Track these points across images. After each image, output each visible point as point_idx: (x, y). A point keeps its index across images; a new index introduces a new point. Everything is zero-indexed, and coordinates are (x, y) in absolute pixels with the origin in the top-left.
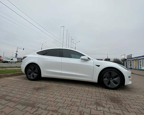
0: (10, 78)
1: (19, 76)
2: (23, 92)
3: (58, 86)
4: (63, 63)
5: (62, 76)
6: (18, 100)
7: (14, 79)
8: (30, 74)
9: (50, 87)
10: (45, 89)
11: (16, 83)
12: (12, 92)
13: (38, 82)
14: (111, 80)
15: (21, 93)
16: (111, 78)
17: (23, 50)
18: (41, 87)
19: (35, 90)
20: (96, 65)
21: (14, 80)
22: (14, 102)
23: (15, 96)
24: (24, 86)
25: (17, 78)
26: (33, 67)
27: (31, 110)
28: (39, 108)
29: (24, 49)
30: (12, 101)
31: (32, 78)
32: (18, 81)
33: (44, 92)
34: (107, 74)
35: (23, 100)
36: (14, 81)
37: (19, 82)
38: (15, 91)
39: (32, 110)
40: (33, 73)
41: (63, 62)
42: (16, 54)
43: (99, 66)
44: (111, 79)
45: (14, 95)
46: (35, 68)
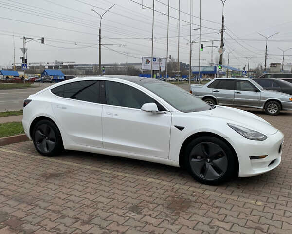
0: (4, 150)
1: (23, 143)
2: (22, 181)
3: (93, 172)
4: (106, 118)
5: (104, 149)
6: (12, 193)
7: (11, 151)
8: (41, 141)
9: (76, 172)
10: (63, 176)
11: (13, 163)
12: (5, 180)
13: (56, 161)
14: (209, 162)
15: (18, 183)
16: (210, 158)
17: (43, 42)
18: (59, 172)
19: (44, 177)
20: (175, 126)
21: (11, 154)
22: (4, 196)
23: (7, 187)
24: (27, 170)
25: (18, 150)
26: (44, 127)
27: (25, 207)
28: (37, 206)
29: (43, 38)
30: (2, 194)
31: (46, 150)
32: (18, 156)
33: (57, 182)
34: (197, 149)
35: (18, 194)
36: (11, 158)
37: (19, 160)
38: (10, 178)
39: (27, 208)
40: (48, 139)
41: (104, 116)
42: (23, 58)
43: (181, 128)
44: (209, 160)
45: (6, 185)
46: (49, 128)
